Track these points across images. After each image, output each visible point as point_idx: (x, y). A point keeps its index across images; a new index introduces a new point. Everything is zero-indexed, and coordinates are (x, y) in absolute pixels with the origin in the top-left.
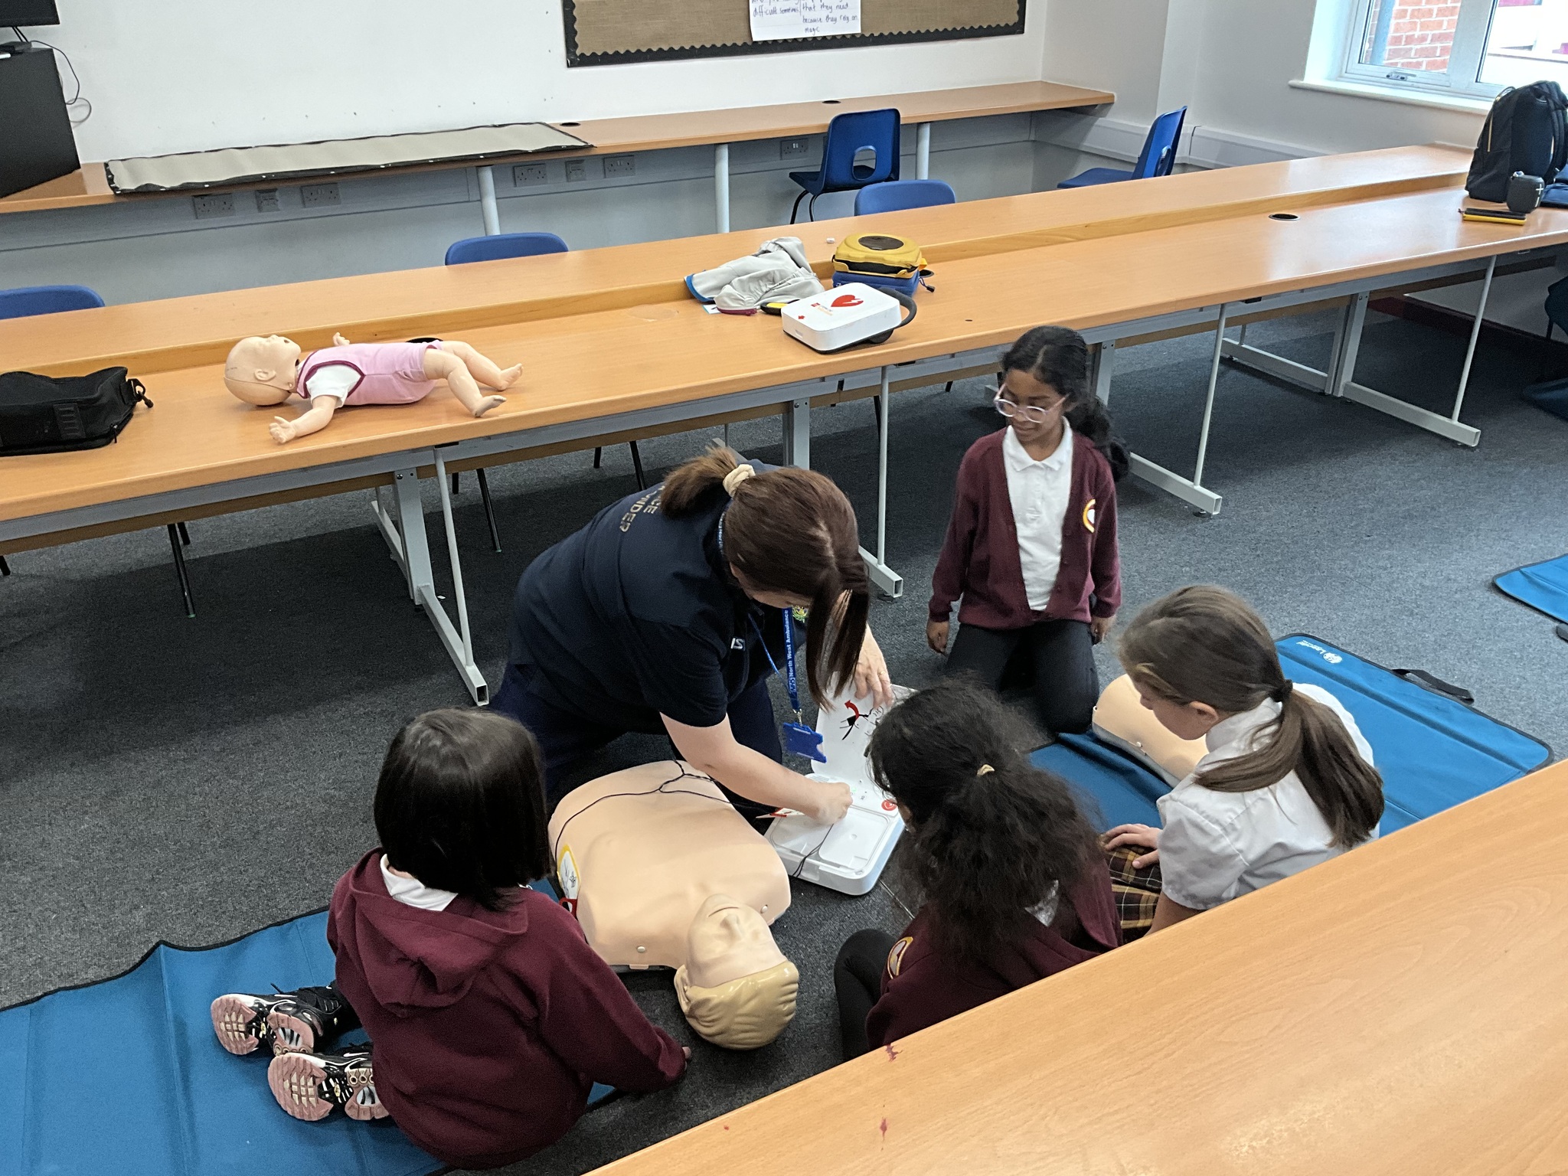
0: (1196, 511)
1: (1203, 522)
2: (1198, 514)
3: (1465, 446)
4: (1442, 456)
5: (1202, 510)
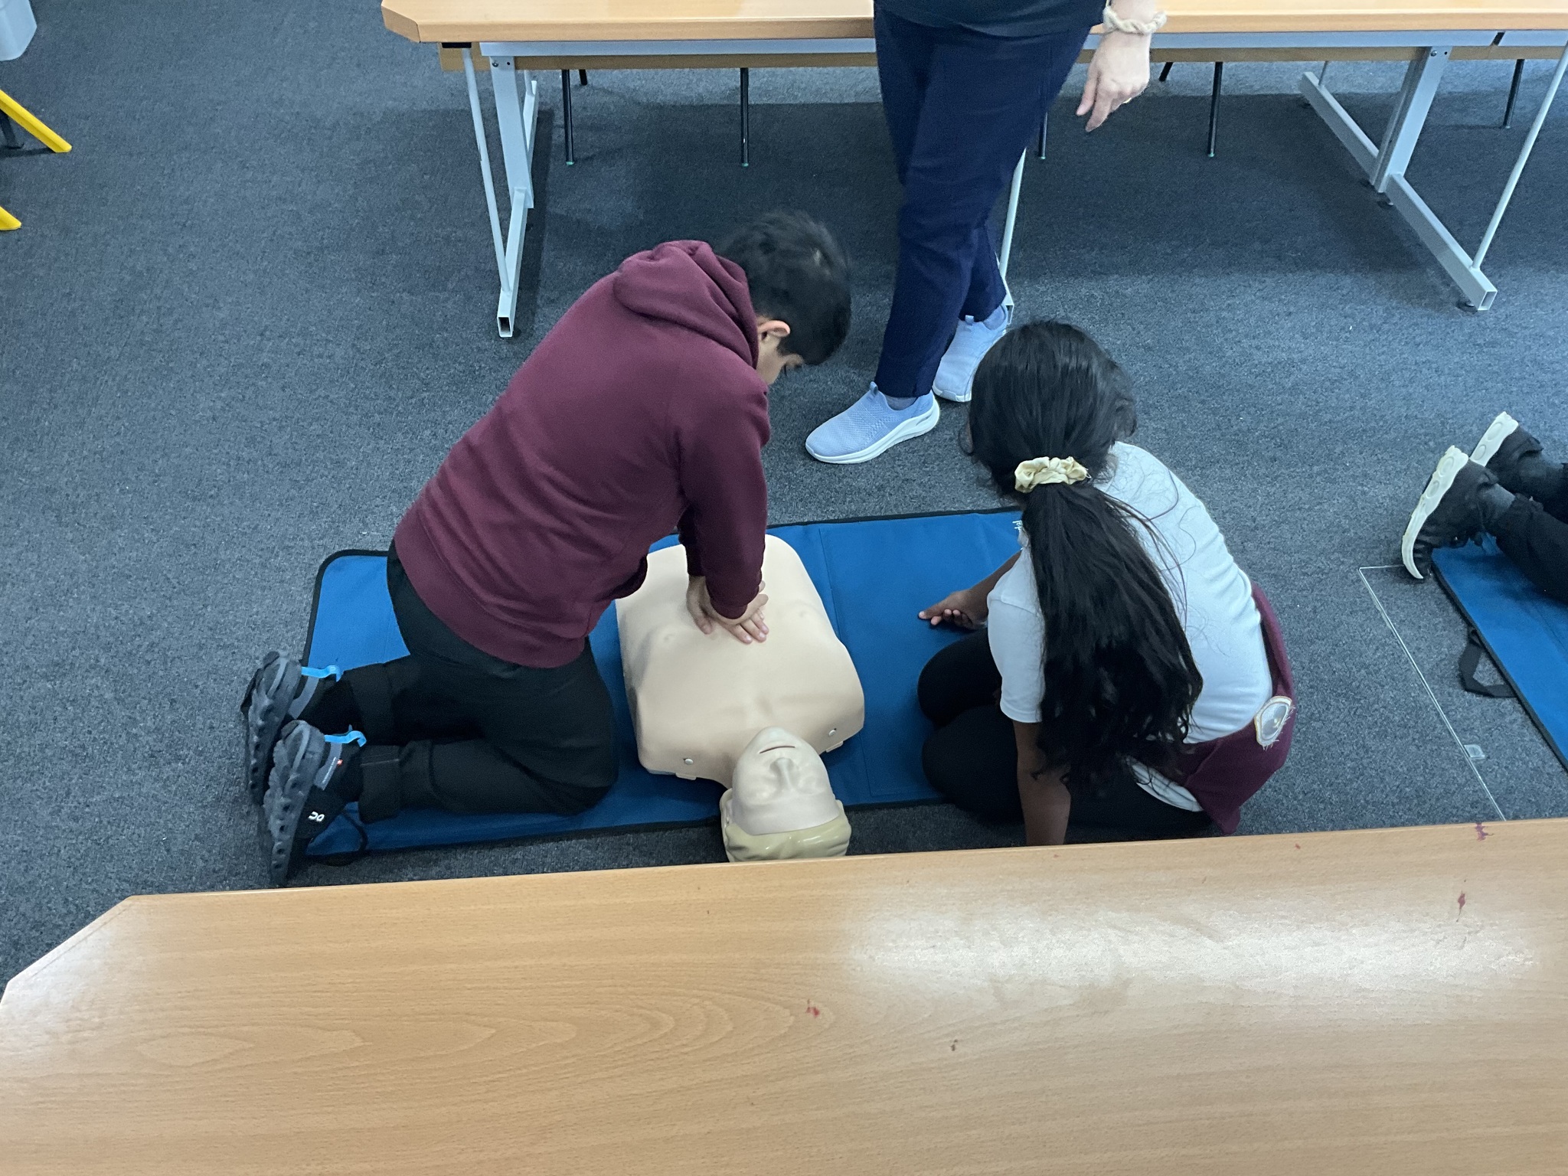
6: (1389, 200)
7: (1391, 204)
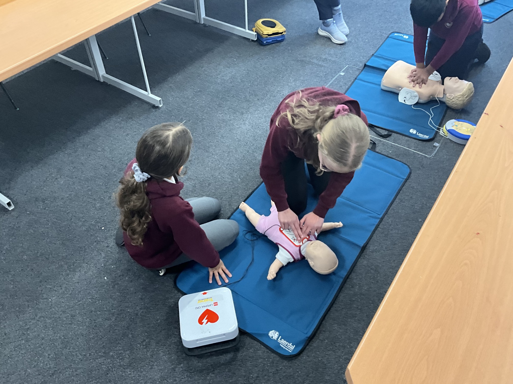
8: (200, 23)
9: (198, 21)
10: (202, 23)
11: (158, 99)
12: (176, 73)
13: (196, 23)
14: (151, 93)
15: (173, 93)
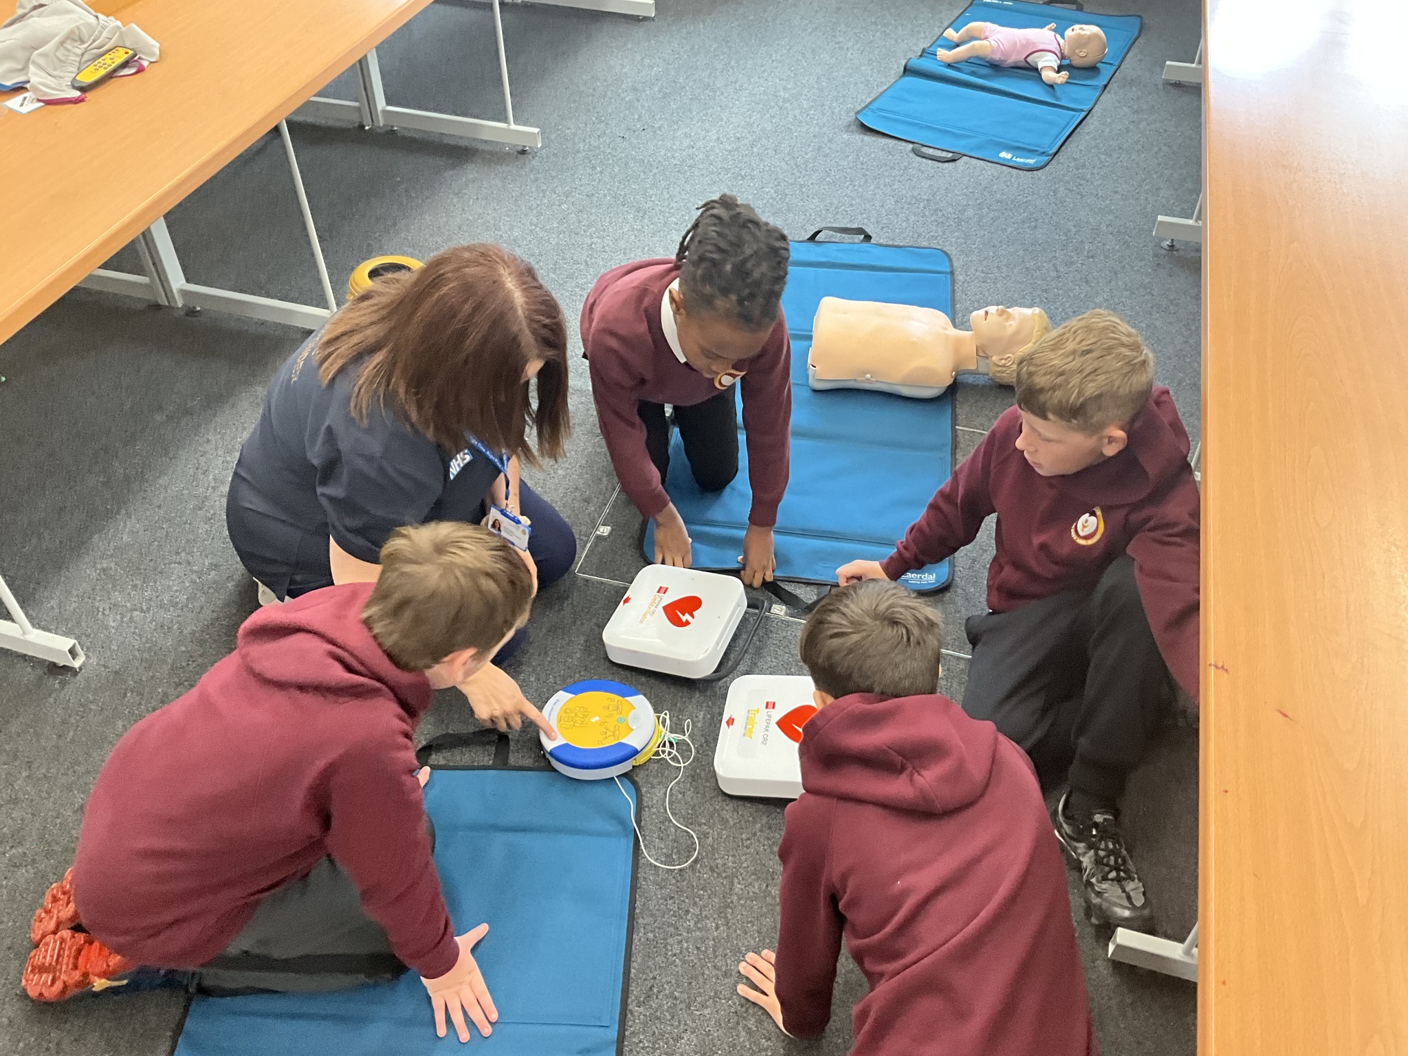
0: (520, 149)
1: (533, 158)
2: (523, 152)
3: (646, 19)
4: (639, 32)
5: (525, 147)
6: (194, 308)
7: (198, 309)
8: (173, 305)
9: (165, 299)
10: (180, 305)
11: (64, 643)
12: (118, 513)
13: (157, 307)
14: (33, 625)
15: (117, 597)
